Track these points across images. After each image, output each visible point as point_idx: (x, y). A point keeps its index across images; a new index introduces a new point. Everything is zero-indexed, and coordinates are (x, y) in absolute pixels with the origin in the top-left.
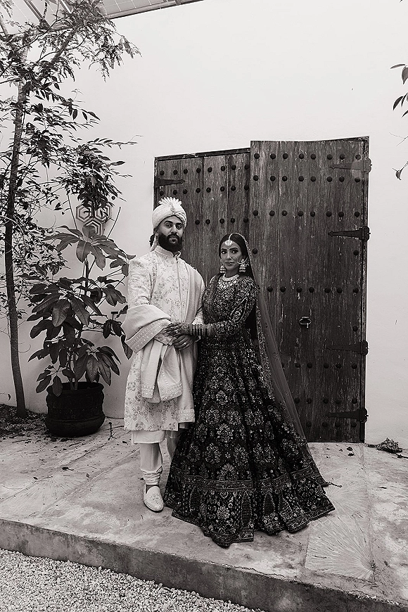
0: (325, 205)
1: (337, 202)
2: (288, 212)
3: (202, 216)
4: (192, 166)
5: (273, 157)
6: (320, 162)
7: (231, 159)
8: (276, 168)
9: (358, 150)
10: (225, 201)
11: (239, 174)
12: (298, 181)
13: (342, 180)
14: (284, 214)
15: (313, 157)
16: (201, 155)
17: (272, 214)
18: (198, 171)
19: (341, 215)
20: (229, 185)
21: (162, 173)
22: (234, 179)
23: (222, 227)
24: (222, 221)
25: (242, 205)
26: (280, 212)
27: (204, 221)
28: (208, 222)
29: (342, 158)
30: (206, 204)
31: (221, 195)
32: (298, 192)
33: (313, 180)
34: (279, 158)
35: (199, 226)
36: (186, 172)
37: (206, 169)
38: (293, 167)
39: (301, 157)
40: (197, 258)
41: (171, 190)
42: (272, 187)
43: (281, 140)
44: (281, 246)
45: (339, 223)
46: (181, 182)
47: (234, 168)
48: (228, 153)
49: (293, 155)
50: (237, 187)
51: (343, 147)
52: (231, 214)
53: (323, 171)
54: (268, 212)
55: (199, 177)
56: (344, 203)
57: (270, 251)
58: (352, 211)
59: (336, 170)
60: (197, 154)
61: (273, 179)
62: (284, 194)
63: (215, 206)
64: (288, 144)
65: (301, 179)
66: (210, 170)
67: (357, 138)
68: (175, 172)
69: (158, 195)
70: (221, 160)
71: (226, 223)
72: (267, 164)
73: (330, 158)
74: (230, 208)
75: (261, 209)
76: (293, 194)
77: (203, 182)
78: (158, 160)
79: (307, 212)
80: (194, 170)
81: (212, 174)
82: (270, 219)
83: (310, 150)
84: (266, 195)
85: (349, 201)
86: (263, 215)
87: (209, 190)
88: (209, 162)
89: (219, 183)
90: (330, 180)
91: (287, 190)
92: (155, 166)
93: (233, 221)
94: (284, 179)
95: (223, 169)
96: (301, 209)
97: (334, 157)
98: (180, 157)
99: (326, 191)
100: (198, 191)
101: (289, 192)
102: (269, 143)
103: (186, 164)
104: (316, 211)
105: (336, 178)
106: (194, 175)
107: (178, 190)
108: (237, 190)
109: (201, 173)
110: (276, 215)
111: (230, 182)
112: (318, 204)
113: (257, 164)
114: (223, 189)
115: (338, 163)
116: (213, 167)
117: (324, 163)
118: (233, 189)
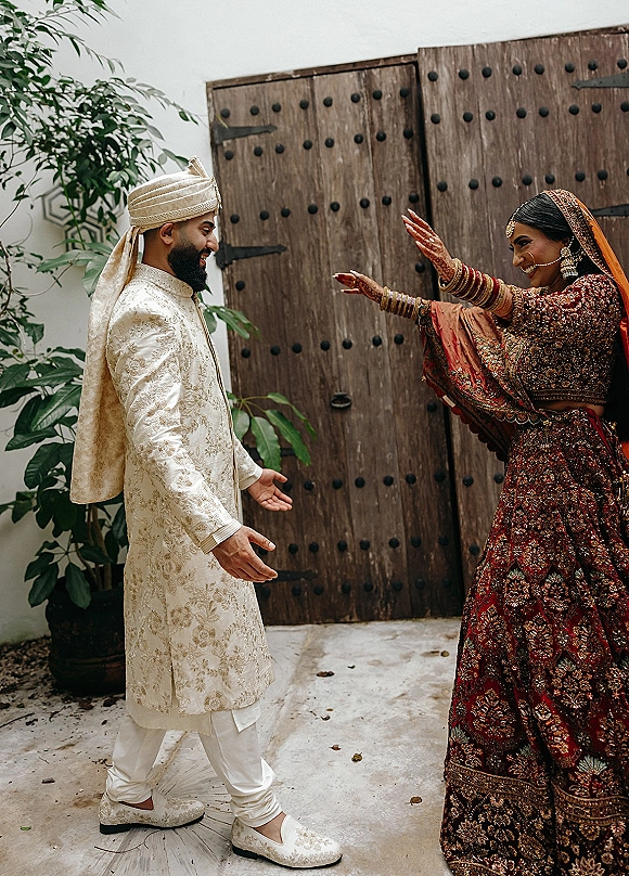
0: (572, 160)
1: (593, 152)
2: (504, 179)
3: (322, 197)
4: (291, 96)
5: (463, 76)
6: (554, 78)
7: (369, 78)
8: (472, 96)
9: (619, 49)
10: (368, 163)
11: (390, 109)
12: (515, 118)
13: (596, 109)
14: (497, 183)
15: (539, 71)
16: (307, 74)
17: (473, 186)
18: (304, 106)
19: (602, 176)
20: (372, 131)
21: (226, 115)
22: (380, 117)
23: (367, 215)
24: (365, 204)
25: (401, 169)
26: (489, 181)
27: (327, 206)
28: (335, 207)
29: (592, 67)
30: (327, 169)
31: (357, 151)
32: (518, 139)
33: (543, 114)
34: (476, 77)
35: (317, 217)
36: (276, 109)
37: (319, 101)
38: (504, 91)
39: (517, 72)
40: (319, 281)
41: (249, 148)
42: (468, 134)
43: (475, 42)
44: (497, 246)
45: (600, 193)
46: (268, 129)
47: (377, 96)
48: (362, 67)
49: (502, 69)
50: (388, 133)
51: (592, 46)
52: (381, 188)
53: (560, 95)
54: (466, 182)
55: (306, 118)
56: (606, 153)
57: (478, 257)
58: (621, 166)
59: (586, 92)
60: (296, 72)
61: (468, 118)
62: (493, 144)
63: (347, 175)
64: (491, 49)
65: (521, 114)
66: (328, 103)
67: (616, 28)
68: (255, 112)
69: (222, 158)
70: (350, 82)
71: (373, 207)
72: (455, 90)
73: (569, 70)
74: (379, 176)
75: (452, 177)
76: (510, 144)
77: (316, 129)
78: (215, 87)
79: (539, 176)
80: (295, 104)
81: (333, 109)
82: (472, 196)
83: (532, 57)
84: (458, 149)
85: (614, 148)
86: (457, 188)
87: (330, 144)
88: (323, 86)
89: (351, 128)
90: (574, 111)
91: (497, 137)
92: (208, 100)
93: (387, 202)
94: (490, 117)
95: (355, 99)
96: (527, 172)
97: (579, 67)
98: (260, 80)
99: (570, 132)
100: (307, 146)
101: (501, 140)
102: (453, 51)
103: (275, 93)
104: (555, 173)
105: (585, 107)
106: (295, 114)
107: (263, 146)
108: (389, 139)
109: (310, 109)
110: (481, 186)
111: (372, 124)
112: (557, 160)
113: (434, 91)
114: (359, 140)
115: (587, 77)
116: (334, 96)
117: (561, 80)
118: (381, 138)
